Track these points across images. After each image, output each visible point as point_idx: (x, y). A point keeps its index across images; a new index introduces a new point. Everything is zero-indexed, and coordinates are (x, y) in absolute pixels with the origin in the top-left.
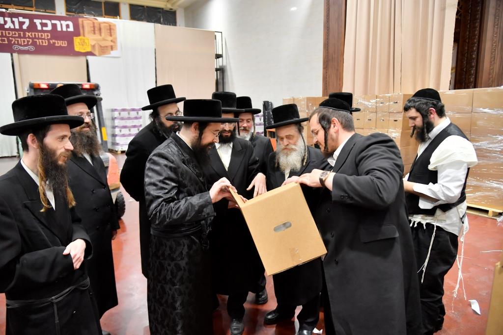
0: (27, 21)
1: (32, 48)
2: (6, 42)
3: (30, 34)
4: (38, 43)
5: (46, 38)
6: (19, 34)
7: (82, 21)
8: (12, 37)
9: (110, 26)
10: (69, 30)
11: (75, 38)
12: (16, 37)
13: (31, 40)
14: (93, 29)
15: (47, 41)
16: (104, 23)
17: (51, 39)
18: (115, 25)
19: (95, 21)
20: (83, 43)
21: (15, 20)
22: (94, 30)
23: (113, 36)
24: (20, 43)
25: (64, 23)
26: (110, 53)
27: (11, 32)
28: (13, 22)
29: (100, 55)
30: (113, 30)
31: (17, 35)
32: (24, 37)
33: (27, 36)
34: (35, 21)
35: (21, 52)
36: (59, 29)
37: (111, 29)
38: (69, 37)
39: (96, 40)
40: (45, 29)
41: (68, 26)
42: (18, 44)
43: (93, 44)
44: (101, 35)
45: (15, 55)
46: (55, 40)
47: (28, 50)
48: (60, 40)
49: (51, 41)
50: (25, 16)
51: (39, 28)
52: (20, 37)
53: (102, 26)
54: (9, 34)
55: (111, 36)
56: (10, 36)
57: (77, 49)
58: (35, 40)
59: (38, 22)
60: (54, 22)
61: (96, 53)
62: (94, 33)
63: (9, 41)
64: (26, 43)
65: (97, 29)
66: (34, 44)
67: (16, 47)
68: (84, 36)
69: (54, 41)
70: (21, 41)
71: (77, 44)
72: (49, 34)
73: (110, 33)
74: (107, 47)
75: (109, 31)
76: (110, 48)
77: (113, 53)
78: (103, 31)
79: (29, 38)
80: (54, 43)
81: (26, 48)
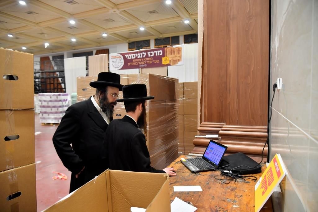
0: (145, 54)
1: (146, 65)
2: (137, 64)
3: (145, 59)
6: (142, 60)
7: (166, 49)
8: (139, 62)
9: (179, 49)
10: (160, 54)
11: (162, 58)
13: (145, 62)
14: (170, 52)
15: (151, 61)
16: (176, 48)
17: (153, 60)
18: (181, 48)
19: (172, 48)
20: (166, 60)
21: (141, 54)
23: (180, 54)
25: (159, 52)
26: (178, 63)
27: (139, 59)
28: (140, 55)
29: (173, 65)
31: (141, 61)
32: (143, 61)
35: (142, 68)
36: (157, 55)
38: (160, 58)
39: (172, 57)
40: (151, 56)
41: (160, 53)
42: (141, 64)
43: (170, 60)
44: (174, 54)
45: (140, 69)
48: (156, 60)
49: (153, 61)
50: (144, 51)
51: (149, 56)
52: (142, 61)
55: (179, 54)
57: (163, 63)
58: (147, 61)
59: (149, 53)
60: (155, 52)
61: (171, 64)
62: (171, 54)
63: (138, 63)
65: (172, 52)
66: (147, 63)
67: (140, 66)
68: (167, 56)
70: (142, 63)
71: (164, 61)
72: (152, 58)
73: (179, 52)
74: (176, 60)
76: (178, 60)
77: (180, 63)
78: (175, 52)
79: (145, 61)
80: (154, 62)
81: (144, 66)
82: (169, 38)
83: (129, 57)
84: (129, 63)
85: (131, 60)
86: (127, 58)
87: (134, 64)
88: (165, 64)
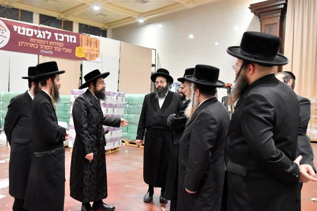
0: (50, 34)
1: (51, 52)
2: (37, 47)
3: (52, 43)
4: (55, 50)
5: (61, 46)
7: (82, 37)
8: (41, 44)
9: (96, 41)
10: (74, 42)
11: (76, 47)
12: (44, 45)
13: (52, 47)
15: (61, 48)
16: (94, 38)
17: (63, 47)
18: (99, 41)
19: (89, 37)
20: (80, 51)
21: (43, 32)
22: (88, 43)
23: (98, 48)
24: (45, 48)
25: (71, 37)
26: (95, 59)
27: (41, 41)
28: (42, 34)
29: (89, 60)
30: (98, 43)
31: (44, 43)
32: (48, 45)
33: (50, 44)
34: (55, 34)
36: (68, 41)
37: (97, 43)
38: (73, 46)
39: (88, 50)
40: (60, 40)
41: (73, 39)
42: (44, 49)
43: (86, 53)
44: (91, 46)
45: (41, 56)
46: (66, 48)
47: (49, 54)
48: (68, 49)
49: (63, 48)
50: (49, 30)
51: (57, 39)
52: (46, 44)
53: (92, 40)
54: (40, 41)
55: (97, 48)
56: (40, 44)
57: (77, 55)
58: (54, 47)
60: (65, 35)
61: (88, 59)
62: (87, 45)
63: (39, 47)
64: (48, 49)
65: (89, 43)
66: (53, 49)
67: (42, 51)
68: (82, 46)
69: (64, 48)
70: (46, 47)
71: (77, 52)
72: (63, 44)
73: (96, 45)
74: (94, 55)
75: (95, 44)
77: (97, 59)
78: (92, 44)
79: (51, 45)
80: (65, 50)
81: (48, 52)
82: (17, 10)
83: (22, 31)
84: (19, 42)
85: (26, 38)
86: (17, 31)
87: (32, 45)
88: (80, 57)
